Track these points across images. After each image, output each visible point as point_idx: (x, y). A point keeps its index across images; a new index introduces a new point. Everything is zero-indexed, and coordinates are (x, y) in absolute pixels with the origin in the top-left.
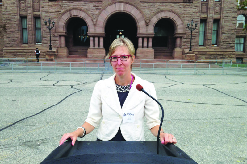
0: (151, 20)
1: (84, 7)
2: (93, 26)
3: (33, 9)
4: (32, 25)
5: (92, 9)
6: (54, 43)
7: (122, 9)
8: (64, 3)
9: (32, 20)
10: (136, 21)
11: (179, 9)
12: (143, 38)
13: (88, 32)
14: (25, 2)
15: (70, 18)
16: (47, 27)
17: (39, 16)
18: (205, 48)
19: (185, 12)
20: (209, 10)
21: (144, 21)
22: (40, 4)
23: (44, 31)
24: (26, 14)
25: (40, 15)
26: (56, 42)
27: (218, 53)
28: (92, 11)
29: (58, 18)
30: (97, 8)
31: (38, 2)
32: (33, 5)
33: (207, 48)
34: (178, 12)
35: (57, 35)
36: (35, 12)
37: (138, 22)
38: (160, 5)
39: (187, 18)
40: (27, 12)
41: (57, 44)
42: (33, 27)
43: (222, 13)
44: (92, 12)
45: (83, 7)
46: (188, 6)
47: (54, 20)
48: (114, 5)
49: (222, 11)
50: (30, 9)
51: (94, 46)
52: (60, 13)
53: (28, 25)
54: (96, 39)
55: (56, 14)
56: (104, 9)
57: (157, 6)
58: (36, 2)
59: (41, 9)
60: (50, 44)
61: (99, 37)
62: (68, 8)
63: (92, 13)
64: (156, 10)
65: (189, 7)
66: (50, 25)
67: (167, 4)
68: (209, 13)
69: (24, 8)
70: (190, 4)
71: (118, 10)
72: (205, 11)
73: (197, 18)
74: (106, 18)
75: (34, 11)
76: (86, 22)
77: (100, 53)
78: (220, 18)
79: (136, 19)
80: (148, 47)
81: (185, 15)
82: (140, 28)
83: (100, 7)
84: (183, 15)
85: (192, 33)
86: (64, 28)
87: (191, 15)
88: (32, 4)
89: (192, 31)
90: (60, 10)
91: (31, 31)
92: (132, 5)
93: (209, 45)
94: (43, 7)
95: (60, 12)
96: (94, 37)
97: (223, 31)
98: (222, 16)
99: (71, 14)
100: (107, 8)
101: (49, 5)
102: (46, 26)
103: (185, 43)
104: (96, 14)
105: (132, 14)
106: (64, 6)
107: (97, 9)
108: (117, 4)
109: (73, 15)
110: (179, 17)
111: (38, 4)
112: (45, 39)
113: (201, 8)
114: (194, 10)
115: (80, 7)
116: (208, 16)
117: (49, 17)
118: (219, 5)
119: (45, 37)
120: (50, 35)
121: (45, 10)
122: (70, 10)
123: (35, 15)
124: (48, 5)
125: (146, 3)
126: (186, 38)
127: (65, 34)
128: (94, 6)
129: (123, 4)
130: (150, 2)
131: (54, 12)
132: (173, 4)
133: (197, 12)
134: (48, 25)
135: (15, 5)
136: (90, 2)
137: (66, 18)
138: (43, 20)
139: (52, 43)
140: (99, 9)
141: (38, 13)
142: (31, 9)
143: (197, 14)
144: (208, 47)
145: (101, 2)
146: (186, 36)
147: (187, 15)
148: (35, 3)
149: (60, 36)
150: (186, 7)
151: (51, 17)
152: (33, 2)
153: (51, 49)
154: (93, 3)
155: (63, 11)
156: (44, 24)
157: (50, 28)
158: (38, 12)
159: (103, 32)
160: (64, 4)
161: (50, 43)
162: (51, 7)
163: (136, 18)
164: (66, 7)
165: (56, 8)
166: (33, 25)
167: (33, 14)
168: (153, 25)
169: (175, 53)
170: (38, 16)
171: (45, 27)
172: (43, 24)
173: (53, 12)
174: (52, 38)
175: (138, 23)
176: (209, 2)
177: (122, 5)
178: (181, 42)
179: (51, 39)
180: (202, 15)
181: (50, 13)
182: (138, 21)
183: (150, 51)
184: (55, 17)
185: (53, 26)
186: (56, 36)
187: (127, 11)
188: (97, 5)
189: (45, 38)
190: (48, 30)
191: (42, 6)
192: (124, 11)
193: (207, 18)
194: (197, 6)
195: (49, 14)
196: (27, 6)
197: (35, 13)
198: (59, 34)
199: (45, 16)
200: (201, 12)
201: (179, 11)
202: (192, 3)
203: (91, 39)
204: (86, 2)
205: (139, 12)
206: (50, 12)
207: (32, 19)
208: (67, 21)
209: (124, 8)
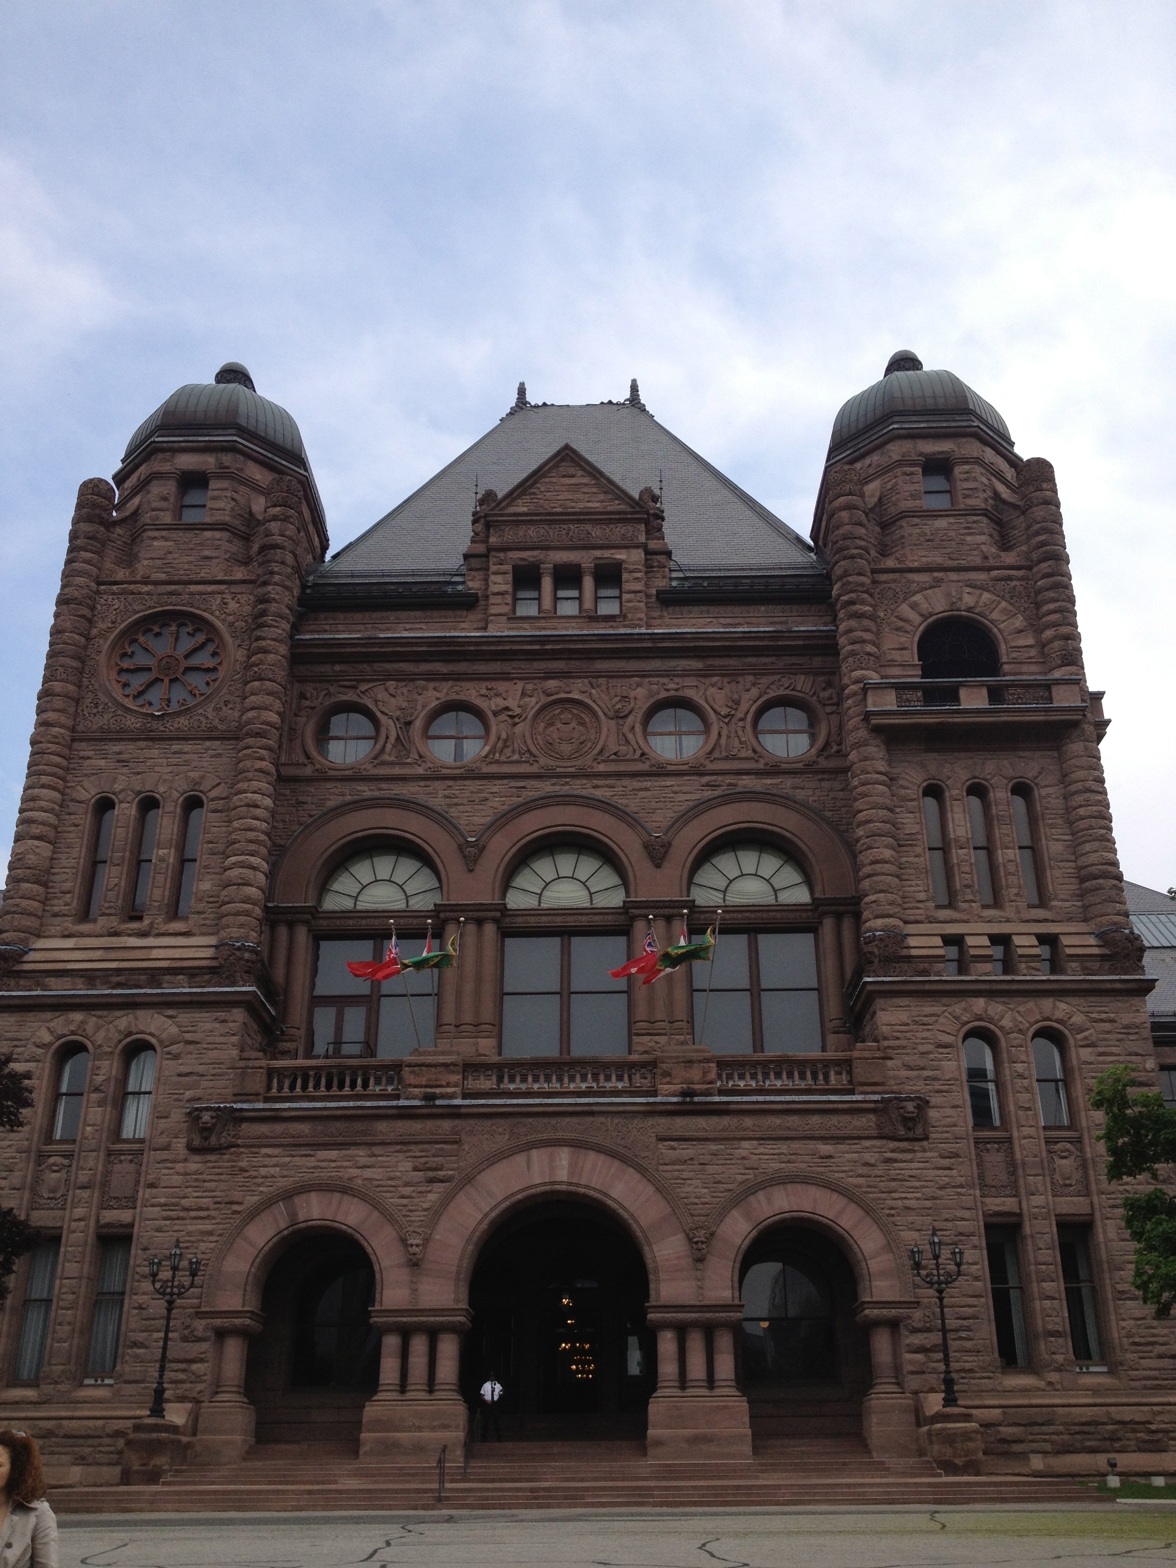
0: (719, 1231)
1: (368, 1173)
2: (403, 1274)
3: (103, 1193)
4: (80, 1278)
5: (407, 1184)
6: (181, 1376)
7: (563, 1175)
8: (267, 1161)
9: (83, 1253)
10: (639, 1234)
11: (864, 1170)
12: (682, 1331)
13: (377, 1307)
14: (66, 1162)
15: (286, 1232)
16: (158, 1285)
17: (127, 1231)
18: (1042, 1384)
19: (894, 1184)
20: (1020, 1172)
21: (681, 1236)
22: (144, 1168)
23: (140, 1308)
24: (59, 1224)
25: (131, 1225)
26: (194, 1367)
27: (1118, 1418)
28: (407, 1190)
29: (220, 1235)
30: (431, 1174)
31: (131, 1161)
32: (107, 1173)
33: (1050, 1383)
34: (860, 1186)
35: (206, 1329)
36: (112, 1208)
37: (650, 1245)
38: (762, 1150)
39: (910, 1219)
40: (67, 1213)
41: (198, 1378)
42: (83, 1289)
43: (1093, 1187)
44: (403, 1197)
45: (357, 1172)
46: (909, 1156)
47: (203, 1246)
48: (520, 1159)
49: (1092, 1179)
50: (85, 1194)
51: (403, 1387)
52: (235, 1212)
53: (58, 1282)
54: (419, 1345)
55: (214, 1218)
56: (468, 1180)
57: (744, 1158)
58: (121, 1162)
59: (144, 1193)
60: (160, 1383)
61: (433, 1334)
62: (282, 1183)
63: (405, 1201)
64: (740, 1178)
65: (911, 1161)
66: (174, 1277)
67: (796, 1145)
68: (1023, 1191)
69: (52, 1191)
70: (917, 1146)
71: (545, 1184)
72: (1004, 1177)
73: (967, 1214)
74: (480, 1222)
75: (102, 1207)
76: (369, 1250)
77: (433, 1429)
78: (1092, 1215)
79: (634, 1226)
80: (711, 1381)
81: (899, 1203)
82: (662, 1276)
83: (450, 1173)
84: (890, 1203)
85: (941, 1299)
86: (249, 1288)
87: (928, 1204)
88: (100, 1168)
89: (940, 1291)
90: (236, 1195)
91: (69, 1312)
92: (613, 1154)
93: (1058, 1370)
94: (152, 1186)
95: (241, 1203)
96: (406, 1333)
97: (1119, 1287)
98: (1096, 1206)
99: (293, 1215)
100: (483, 1174)
101: (186, 1174)
102: (153, 1283)
103: (920, 1357)
104: (425, 1206)
105: (614, 1200)
106: (263, 1171)
107: (431, 1181)
108: (534, 1152)
109: (302, 1217)
110: (869, 1211)
111: (132, 1167)
112: (136, 1356)
113: (980, 1164)
114: (943, 1177)
115: (347, 1176)
116: (1025, 1207)
117: (175, 1234)
118: (1068, 1146)
119: (136, 1344)
120: (167, 1331)
121: (163, 1200)
122: (288, 1195)
123: (109, 1225)
124: (182, 1171)
125: (684, 1145)
126: (919, 1325)
127: (248, 1321)
128: (416, 1169)
129: (566, 1149)
130: (706, 1139)
131: (207, 1209)
132: (825, 1148)
133: (961, 1186)
135: (16, 1178)
136: (399, 1147)
137: (264, 1233)
138: (145, 1249)
139: (168, 1375)
140: (442, 1181)
141: (125, 1216)
142: (91, 1197)
143: (959, 1194)
144: (1054, 1377)
145: (455, 1146)
146: (918, 1314)
147: (908, 1203)
148: (117, 1167)
149: (221, 1334)
150: (895, 1161)
151: (189, 1234)
152: (109, 1162)
153: (157, 1411)
154: (416, 1150)
155: (256, 1198)
156: (146, 1270)
157: (172, 1294)
158: (127, 1207)
159: (457, 1301)
160: (265, 1166)
161: (161, 1376)
162: (197, 1180)
163: (636, 1221)
164: (273, 1176)
165: (223, 1186)
166: (84, 1281)
167: (98, 1221)
168: (733, 1256)
169: (874, 1419)
170: (122, 1230)
171: (147, 1286)
172: (138, 1269)
173: (200, 1209)
174: (176, 1349)
175: (646, 1249)
176: (1015, 1134)
177: (564, 1156)
178: (896, 1355)
179: (170, 1354)
180: (988, 1200)
181: (182, 1214)
182: (647, 1238)
183: (726, 1407)
184: (210, 1233)
185: (187, 1281)
186: (199, 1334)
187: (586, 1187)
188: (433, 1161)
189: (138, 1351)
190: (158, 1306)
191: (151, 1178)
192: (572, 1188)
193: (1020, 1215)
194: (957, 1156)
195: (178, 1218)
196: (73, 1179)
197: (109, 1216)
198: (218, 1322)
199: (159, 1230)
200: (983, 1186)
201: (861, 1181)
202: (926, 1138)
203: (391, 1342)
204: (377, 1150)
205: (650, 1189)
206: (187, 1210)
207: (89, 1248)
208: (266, 1248)
209: (571, 1173)
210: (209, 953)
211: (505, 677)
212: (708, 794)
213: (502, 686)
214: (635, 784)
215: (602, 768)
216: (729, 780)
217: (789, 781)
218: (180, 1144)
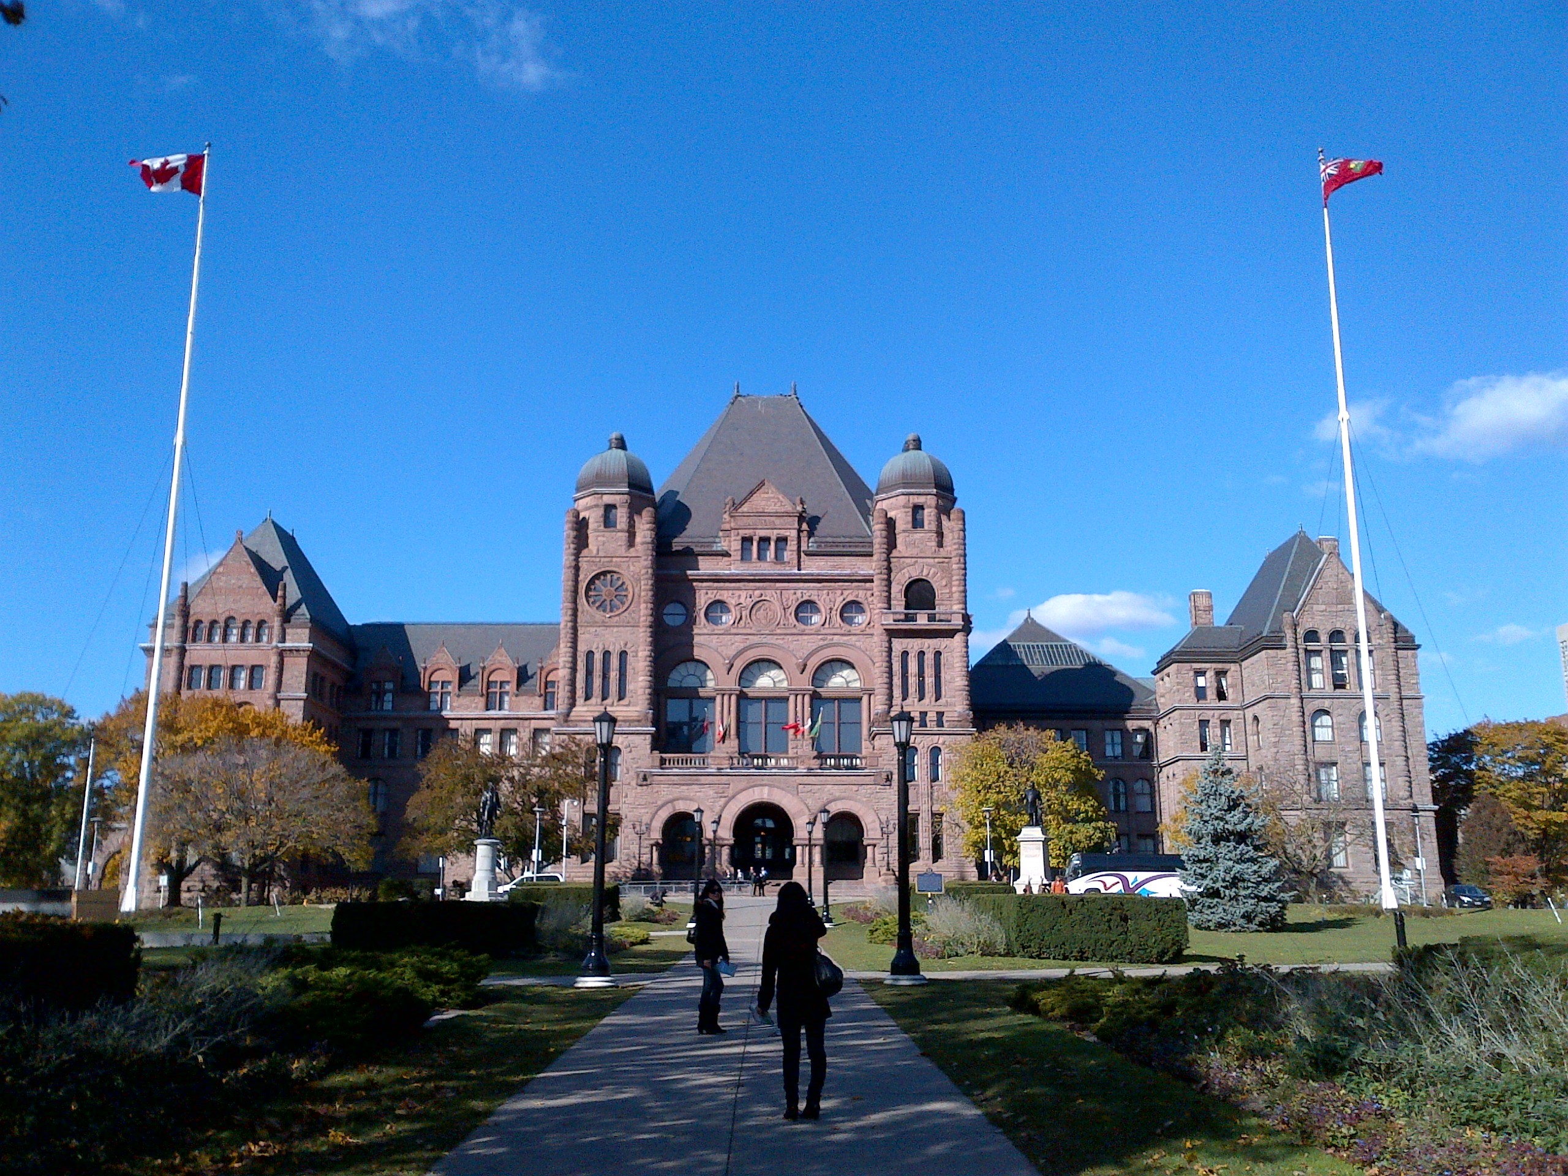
0: (818, 816)
7: (765, 796)
8: (665, 789)
10: (791, 817)
11: (868, 795)
12: (803, 846)
13: (703, 838)
15: (672, 814)
16: (636, 831)
20: (920, 796)
21: (805, 819)
22: (621, 791)
23: (626, 837)
25: (619, 810)
26: (645, 856)
29: (650, 814)
30: (720, 795)
31: (616, 788)
34: (867, 801)
35: (647, 843)
37: (794, 819)
38: (834, 788)
41: (647, 860)
43: (947, 802)
46: (883, 791)
47: (645, 817)
48: (751, 791)
49: (945, 799)
52: (655, 807)
56: (734, 798)
57: (827, 791)
59: (623, 799)
61: (722, 846)
62: (671, 797)
63: (712, 804)
64: (826, 798)
65: (885, 793)
67: (846, 787)
68: (920, 802)
70: (886, 787)
71: (759, 799)
72: (915, 798)
74: (737, 813)
75: (608, 804)
76: (698, 819)
78: (944, 811)
79: (789, 815)
81: (879, 806)
82: (798, 829)
83: (727, 795)
84: (876, 806)
86: (660, 831)
87: (889, 806)
89: (887, 835)
90: (656, 800)
92: (782, 789)
93: (926, 860)
94: (625, 797)
95: (657, 803)
96: (712, 846)
97: (950, 835)
99: (674, 808)
100: (738, 796)
101: (637, 793)
103: (880, 856)
104: (719, 805)
105: (781, 804)
106: (663, 793)
107: (720, 797)
108: (757, 788)
109: (676, 809)
110: (868, 811)
113: (908, 794)
115: (691, 795)
116: (922, 807)
117: (635, 813)
118: (939, 787)
119: (626, 849)
120: (640, 845)
121: (630, 802)
122: (671, 801)
123: (610, 810)
124: (635, 792)
125: (808, 786)
126: (879, 846)
127: (659, 842)
128: (717, 792)
129: (767, 787)
130: (815, 785)
131: (645, 806)
132: (855, 788)
134: (638, 828)
136: (709, 786)
137: (664, 815)
138: (626, 818)
140: (724, 797)
145: (728, 786)
146: (880, 843)
147: (883, 806)
149: (652, 846)
150: (879, 792)
154: (714, 787)
155: (662, 801)
158: (616, 804)
159: (730, 836)
160: (663, 791)
162: (641, 796)
163: (790, 812)
164: (666, 794)
165: (650, 797)
168: (822, 824)
169: (865, 874)
170: (617, 812)
171: (628, 830)
172: (624, 824)
173: (642, 805)
175: (792, 820)
176: (921, 784)
177: (766, 789)
178: (872, 853)
180: (910, 806)
181: (636, 807)
183: (817, 871)
184: (647, 813)
186: (646, 845)
187: (773, 800)
188: (721, 791)
190: (633, 837)
192: (768, 801)
193: (919, 810)
198: (650, 842)
201: (867, 799)
202: (891, 785)
203: (708, 849)
204: (702, 786)
205: (797, 801)
206: (638, 805)
208: (666, 819)
209: (768, 795)
210: (636, 714)
211: (739, 589)
212: (821, 643)
213: (737, 593)
214: (790, 638)
215: (778, 631)
216: (830, 637)
217: (854, 638)
218: (634, 783)
